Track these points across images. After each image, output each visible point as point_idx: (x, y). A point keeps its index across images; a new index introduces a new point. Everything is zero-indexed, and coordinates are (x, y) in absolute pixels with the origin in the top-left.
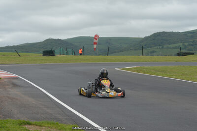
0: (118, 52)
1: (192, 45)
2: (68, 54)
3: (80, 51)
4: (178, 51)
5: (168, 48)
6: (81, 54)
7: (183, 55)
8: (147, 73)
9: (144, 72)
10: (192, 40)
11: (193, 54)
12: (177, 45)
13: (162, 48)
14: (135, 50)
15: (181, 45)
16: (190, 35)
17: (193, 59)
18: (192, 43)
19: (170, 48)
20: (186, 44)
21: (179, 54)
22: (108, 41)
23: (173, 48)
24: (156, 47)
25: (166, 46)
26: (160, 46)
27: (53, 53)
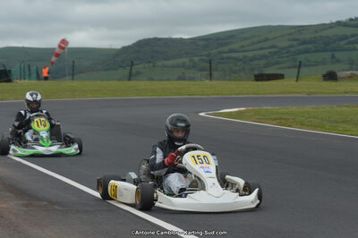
3: (45, 72)
5: (164, 66)
6: (46, 78)
10: (206, 53)
12: (179, 61)
13: (154, 66)
14: (106, 70)
15: (186, 60)
16: (201, 43)
18: (205, 58)
20: (196, 59)
23: (173, 67)
24: (141, 66)
25: (159, 63)
26: (149, 62)
27: (8, 76)
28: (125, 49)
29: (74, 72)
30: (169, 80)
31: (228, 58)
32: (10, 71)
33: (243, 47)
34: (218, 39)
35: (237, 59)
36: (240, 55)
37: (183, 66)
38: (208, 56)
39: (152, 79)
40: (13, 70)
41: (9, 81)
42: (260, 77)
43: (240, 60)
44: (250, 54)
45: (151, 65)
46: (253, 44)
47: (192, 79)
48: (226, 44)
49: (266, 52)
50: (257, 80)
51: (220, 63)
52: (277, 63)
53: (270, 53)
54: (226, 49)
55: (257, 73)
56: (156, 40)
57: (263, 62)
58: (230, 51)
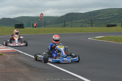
1: (90, 21)
3: (35, 25)
6: (35, 27)
10: (90, 18)
12: (81, 21)
13: (72, 22)
14: (56, 24)
15: (83, 20)
16: (89, 14)
18: (89, 19)
20: (86, 20)
23: (78, 22)
24: (68, 22)
25: (74, 21)
26: (71, 21)
27: (23, 26)
28: (62, 17)
29: (45, 25)
30: (77, 27)
31: (97, 19)
32: (23, 24)
33: (102, 15)
34: (94, 13)
35: (100, 20)
36: (102, 18)
37: (82, 22)
38: (90, 19)
39: (72, 27)
40: (24, 24)
41: (23, 28)
42: (109, 26)
43: (102, 20)
44: (105, 18)
45: (71, 22)
46: (106, 14)
47: (85, 27)
48: (96, 15)
49: (110, 17)
50: (107, 27)
51: (94, 21)
52: (114, 21)
53: (112, 17)
54: (97, 16)
55: (107, 24)
56: (73, 13)
57: (109, 21)
58: (98, 17)
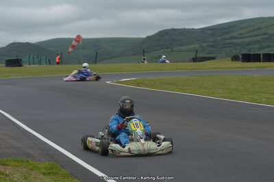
0: (110, 58)
1: (213, 46)
2: (40, 63)
4: (193, 55)
5: (179, 51)
6: (58, 63)
7: (200, 61)
8: (151, 86)
9: (147, 86)
10: (212, 40)
11: (214, 58)
12: (192, 47)
13: (172, 51)
14: (134, 55)
15: (197, 46)
16: (210, 32)
17: (214, 66)
18: (212, 44)
19: (182, 51)
20: (205, 45)
21: (195, 60)
22: (96, 43)
23: (187, 51)
25: (175, 49)
26: (168, 48)
31: (230, 43)
32: (21, 59)
33: (241, 34)
34: (222, 29)
35: (237, 44)
36: (239, 41)
38: (214, 42)
44: (247, 40)
45: (169, 50)
46: (249, 32)
48: (228, 33)
51: (223, 47)
53: (262, 39)
54: (228, 36)
56: (173, 30)
57: (256, 46)
58: (232, 38)
